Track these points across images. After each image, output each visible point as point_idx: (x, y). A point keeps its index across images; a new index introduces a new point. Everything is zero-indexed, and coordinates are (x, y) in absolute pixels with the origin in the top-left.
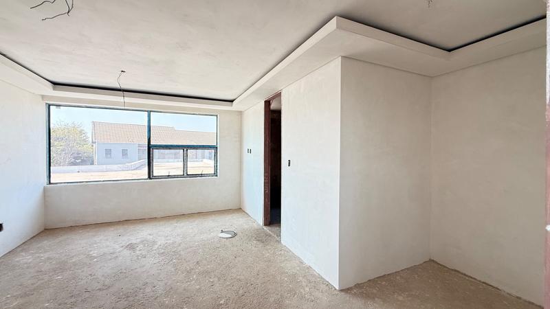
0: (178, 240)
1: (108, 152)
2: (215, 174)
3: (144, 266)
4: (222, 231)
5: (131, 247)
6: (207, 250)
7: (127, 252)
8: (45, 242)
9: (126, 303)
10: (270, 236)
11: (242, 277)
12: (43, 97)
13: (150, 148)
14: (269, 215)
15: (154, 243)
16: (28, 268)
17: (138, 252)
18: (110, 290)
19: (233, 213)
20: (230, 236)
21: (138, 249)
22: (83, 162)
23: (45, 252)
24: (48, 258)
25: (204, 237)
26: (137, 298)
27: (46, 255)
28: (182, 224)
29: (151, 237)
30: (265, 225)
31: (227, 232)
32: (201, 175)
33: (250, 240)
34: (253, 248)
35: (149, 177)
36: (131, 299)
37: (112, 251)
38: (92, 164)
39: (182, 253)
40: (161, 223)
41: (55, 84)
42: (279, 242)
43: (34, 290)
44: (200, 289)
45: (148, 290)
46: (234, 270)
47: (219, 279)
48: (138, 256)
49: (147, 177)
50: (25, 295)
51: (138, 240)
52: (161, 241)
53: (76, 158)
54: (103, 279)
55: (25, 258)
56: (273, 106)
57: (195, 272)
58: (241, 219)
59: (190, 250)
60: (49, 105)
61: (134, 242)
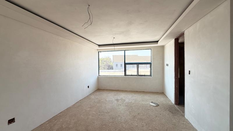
0: (133, 101)
1: (117, 65)
2: (151, 75)
3: (120, 109)
4: (152, 102)
5: (117, 100)
6: (144, 109)
7: (116, 102)
8: (97, 93)
9: (112, 120)
10: (178, 111)
11: (158, 128)
12: (97, 50)
13: (125, 64)
14: (178, 100)
15: (125, 100)
16: (93, 100)
17: (119, 103)
18: (109, 114)
19: (159, 94)
20: (155, 105)
21: (119, 101)
22: (110, 69)
23: (97, 96)
24: (97, 98)
25: (143, 103)
26: (115, 120)
27: (97, 97)
28: (136, 95)
29: (124, 98)
30: (175, 104)
31: (154, 103)
32: (144, 76)
33: (165, 110)
34: (167, 115)
35: (125, 75)
36: (114, 120)
37: (112, 100)
38: (113, 69)
39: (134, 108)
40: (129, 93)
41: (99, 45)
42: (184, 116)
43: (93, 107)
44: (137, 126)
45: (119, 118)
46: (154, 123)
47: (146, 125)
48: (119, 104)
49: (124, 75)
50: (91, 108)
51: (120, 98)
52: (127, 100)
53: (109, 67)
54: (108, 109)
55: (93, 97)
56: (180, 41)
57: (137, 118)
58: (162, 98)
59: (136, 107)
60: (99, 52)
61: (119, 98)
